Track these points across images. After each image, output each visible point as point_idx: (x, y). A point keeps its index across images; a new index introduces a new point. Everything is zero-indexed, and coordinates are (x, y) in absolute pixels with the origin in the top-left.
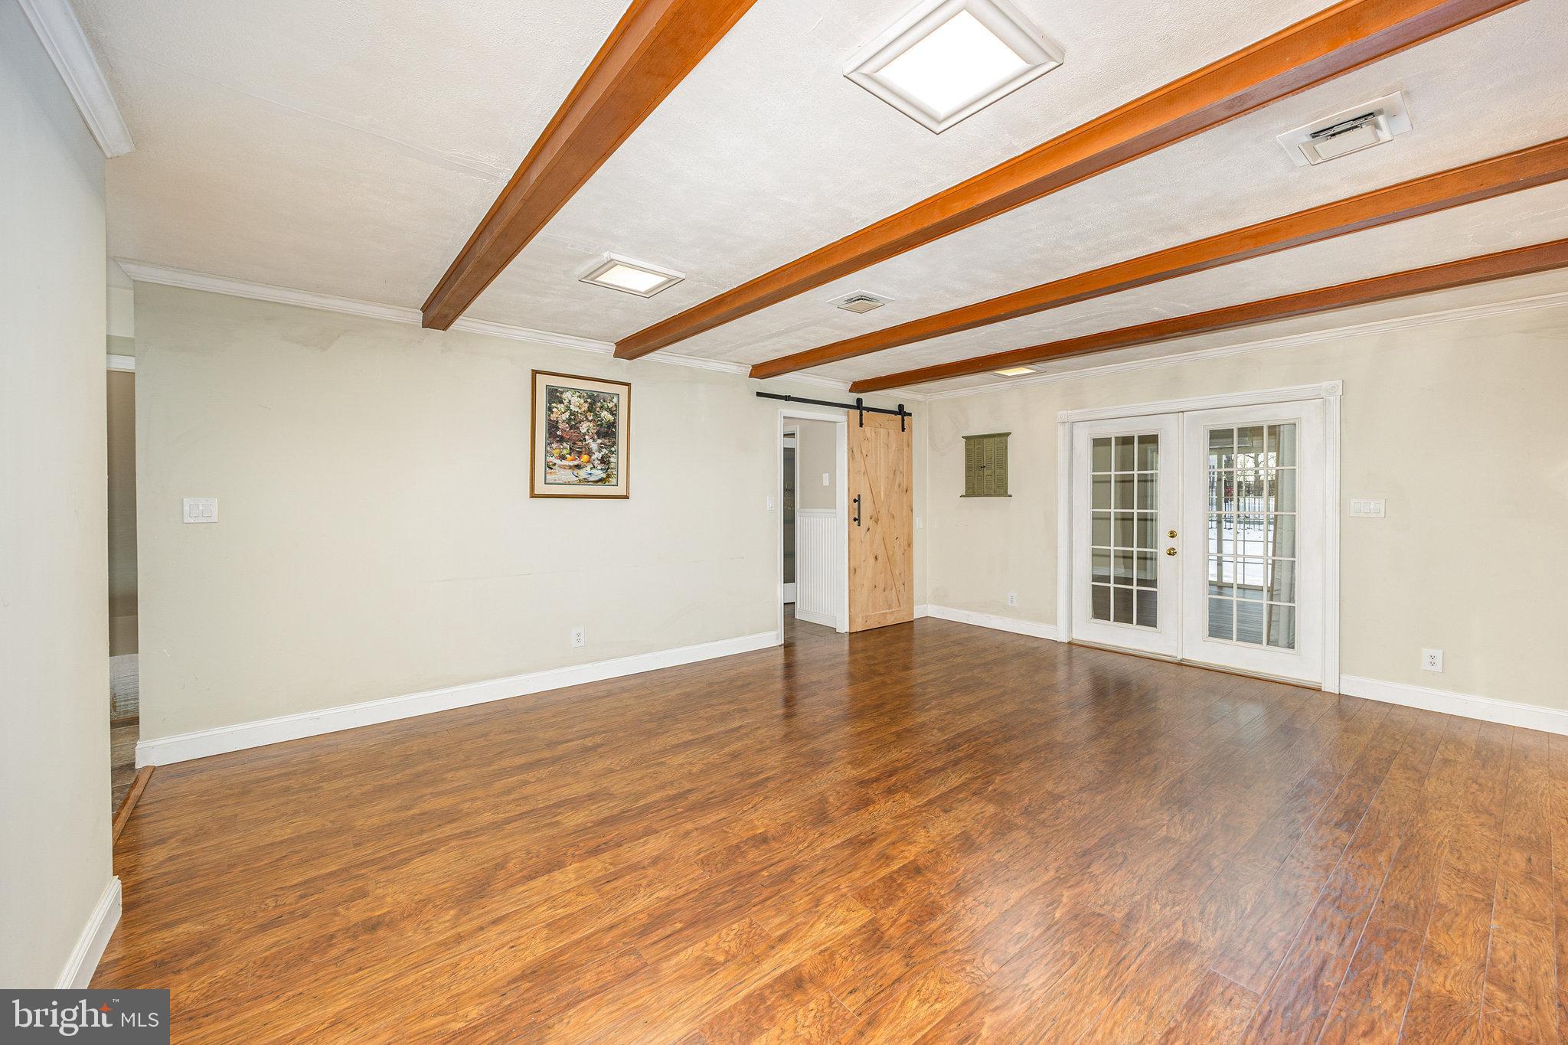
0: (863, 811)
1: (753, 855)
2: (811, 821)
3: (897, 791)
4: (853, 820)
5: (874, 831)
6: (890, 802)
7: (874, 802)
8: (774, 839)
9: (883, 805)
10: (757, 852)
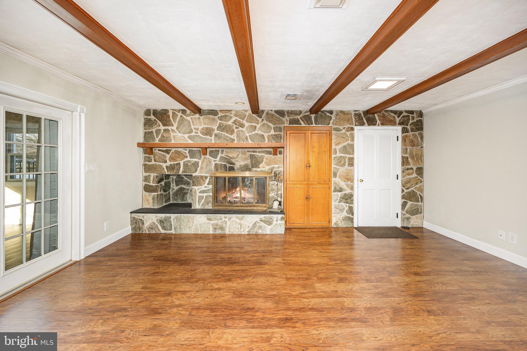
0: (374, 306)
1: (435, 308)
2: (403, 311)
3: (349, 308)
4: (381, 304)
5: (374, 296)
6: (357, 304)
7: (365, 308)
8: (424, 311)
9: (362, 305)
10: (432, 308)
